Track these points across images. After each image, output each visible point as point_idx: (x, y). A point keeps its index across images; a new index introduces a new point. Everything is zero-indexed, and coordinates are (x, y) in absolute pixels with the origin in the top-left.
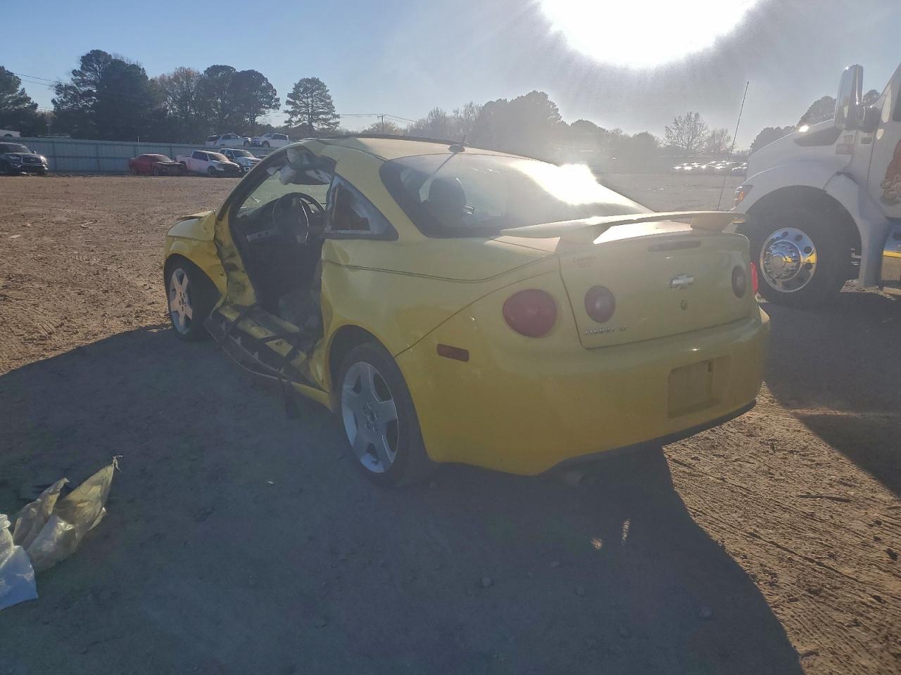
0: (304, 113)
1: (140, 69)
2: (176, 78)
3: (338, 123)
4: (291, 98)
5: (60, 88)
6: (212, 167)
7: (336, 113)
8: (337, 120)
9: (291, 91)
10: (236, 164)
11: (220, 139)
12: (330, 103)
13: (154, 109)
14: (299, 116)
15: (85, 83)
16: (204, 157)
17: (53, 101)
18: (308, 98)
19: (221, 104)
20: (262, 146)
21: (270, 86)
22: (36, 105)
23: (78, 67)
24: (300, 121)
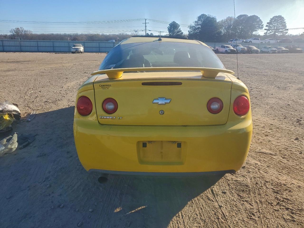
0: (273, 29)
1: (215, 19)
2: (227, 20)
3: (287, 32)
4: (268, 24)
5: (191, 27)
6: (226, 51)
7: (287, 28)
8: (287, 31)
9: (269, 21)
10: (235, 49)
11: (234, 40)
12: (285, 25)
13: (217, 31)
14: (271, 31)
15: (198, 25)
16: (224, 47)
17: (189, 31)
18: (275, 23)
19: (241, 28)
20: (249, 42)
21: (261, 20)
22: (183, 33)
23: (196, 20)
24: (271, 32)
